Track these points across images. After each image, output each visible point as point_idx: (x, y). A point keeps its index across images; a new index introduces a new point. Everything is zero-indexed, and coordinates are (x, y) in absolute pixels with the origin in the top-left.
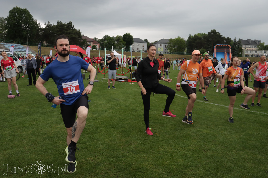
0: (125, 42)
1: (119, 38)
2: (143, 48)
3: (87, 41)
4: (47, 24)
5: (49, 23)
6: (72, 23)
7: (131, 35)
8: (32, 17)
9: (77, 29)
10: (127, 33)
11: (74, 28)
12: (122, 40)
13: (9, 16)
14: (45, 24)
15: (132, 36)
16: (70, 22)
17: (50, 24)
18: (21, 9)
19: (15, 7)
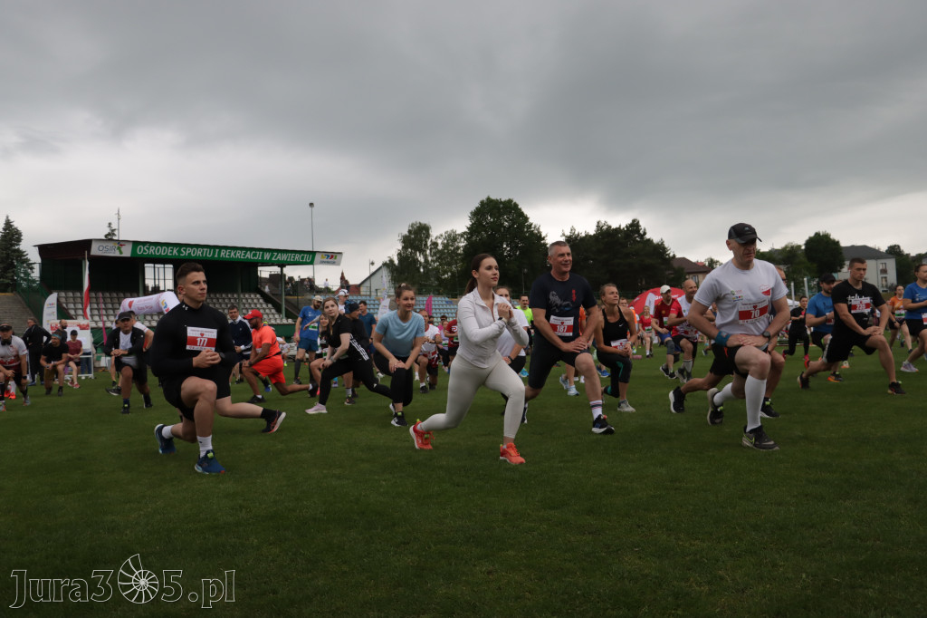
0: (815, 265)
1: (790, 251)
2: (880, 276)
3: (685, 271)
4: (568, 233)
5: (573, 229)
6: (641, 223)
7: (832, 237)
8: (526, 219)
9: (656, 240)
10: (817, 234)
11: (647, 236)
12: (803, 259)
13: (472, 225)
14: (564, 235)
15: (838, 242)
16: (634, 221)
17: (576, 233)
18: (501, 202)
19: (484, 198)
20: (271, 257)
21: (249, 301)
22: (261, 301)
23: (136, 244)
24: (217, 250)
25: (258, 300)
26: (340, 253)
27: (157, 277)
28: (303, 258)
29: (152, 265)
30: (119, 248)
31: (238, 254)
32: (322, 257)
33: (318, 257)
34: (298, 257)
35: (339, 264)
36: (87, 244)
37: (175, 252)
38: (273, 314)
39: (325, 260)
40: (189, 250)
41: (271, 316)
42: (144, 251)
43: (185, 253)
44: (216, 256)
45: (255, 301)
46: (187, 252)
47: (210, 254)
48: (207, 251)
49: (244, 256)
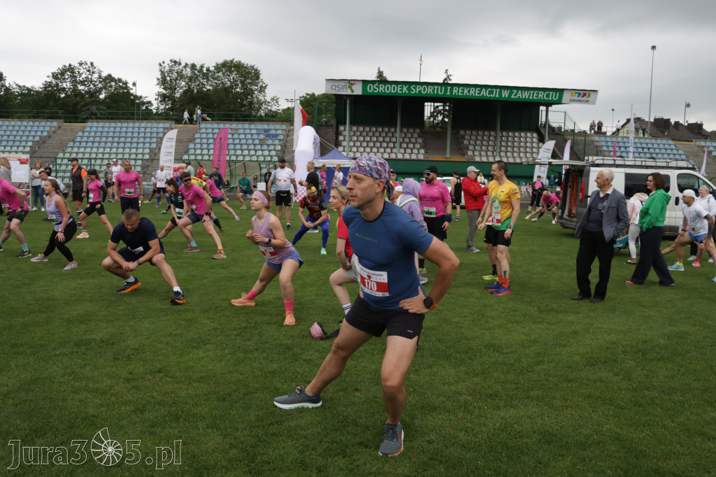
20: (511, 94)
23: (365, 82)
24: (449, 88)
26: (596, 91)
28: (548, 96)
29: (431, 103)
30: (350, 87)
31: (472, 92)
32: (572, 95)
33: (566, 96)
34: (542, 95)
35: (594, 103)
37: (405, 89)
39: (576, 98)
40: (419, 88)
42: (374, 89)
43: (415, 91)
44: (448, 93)
45: (529, 139)
46: (418, 90)
47: (441, 92)
48: (438, 89)
49: (478, 93)
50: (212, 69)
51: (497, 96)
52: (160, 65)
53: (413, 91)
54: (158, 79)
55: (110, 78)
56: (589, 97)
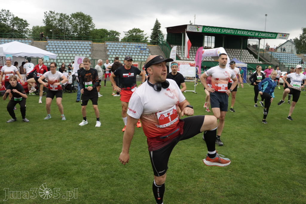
20: (258, 35)
21: (244, 53)
22: (248, 53)
23: (204, 27)
24: (236, 31)
25: (247, 52)
26: (289, 34)
27: (208, 41)
28: (272, 36)
29: (207, 36)
30: (197, 29)
31: (244, 33)
32: (280, 36)
33: (278, 36)
34: (270, 35)
36: (185, 27)
37: (219, 31)
38: (253, 59)
39: (281, 37)
40: (225, 30)
41: (253, 60)
43: (223, 32)
44: (236, 33)
45: (246, 53)
46: (224, 31)
47: (233, 32)
48: (232, 31)
49: (247, 34)
50: (70, 16)
51: (254, 35)
52: (45, 13)
53: (222, 31)
54: (43, 20)
55: (16, 19)
56: (286, 36)
